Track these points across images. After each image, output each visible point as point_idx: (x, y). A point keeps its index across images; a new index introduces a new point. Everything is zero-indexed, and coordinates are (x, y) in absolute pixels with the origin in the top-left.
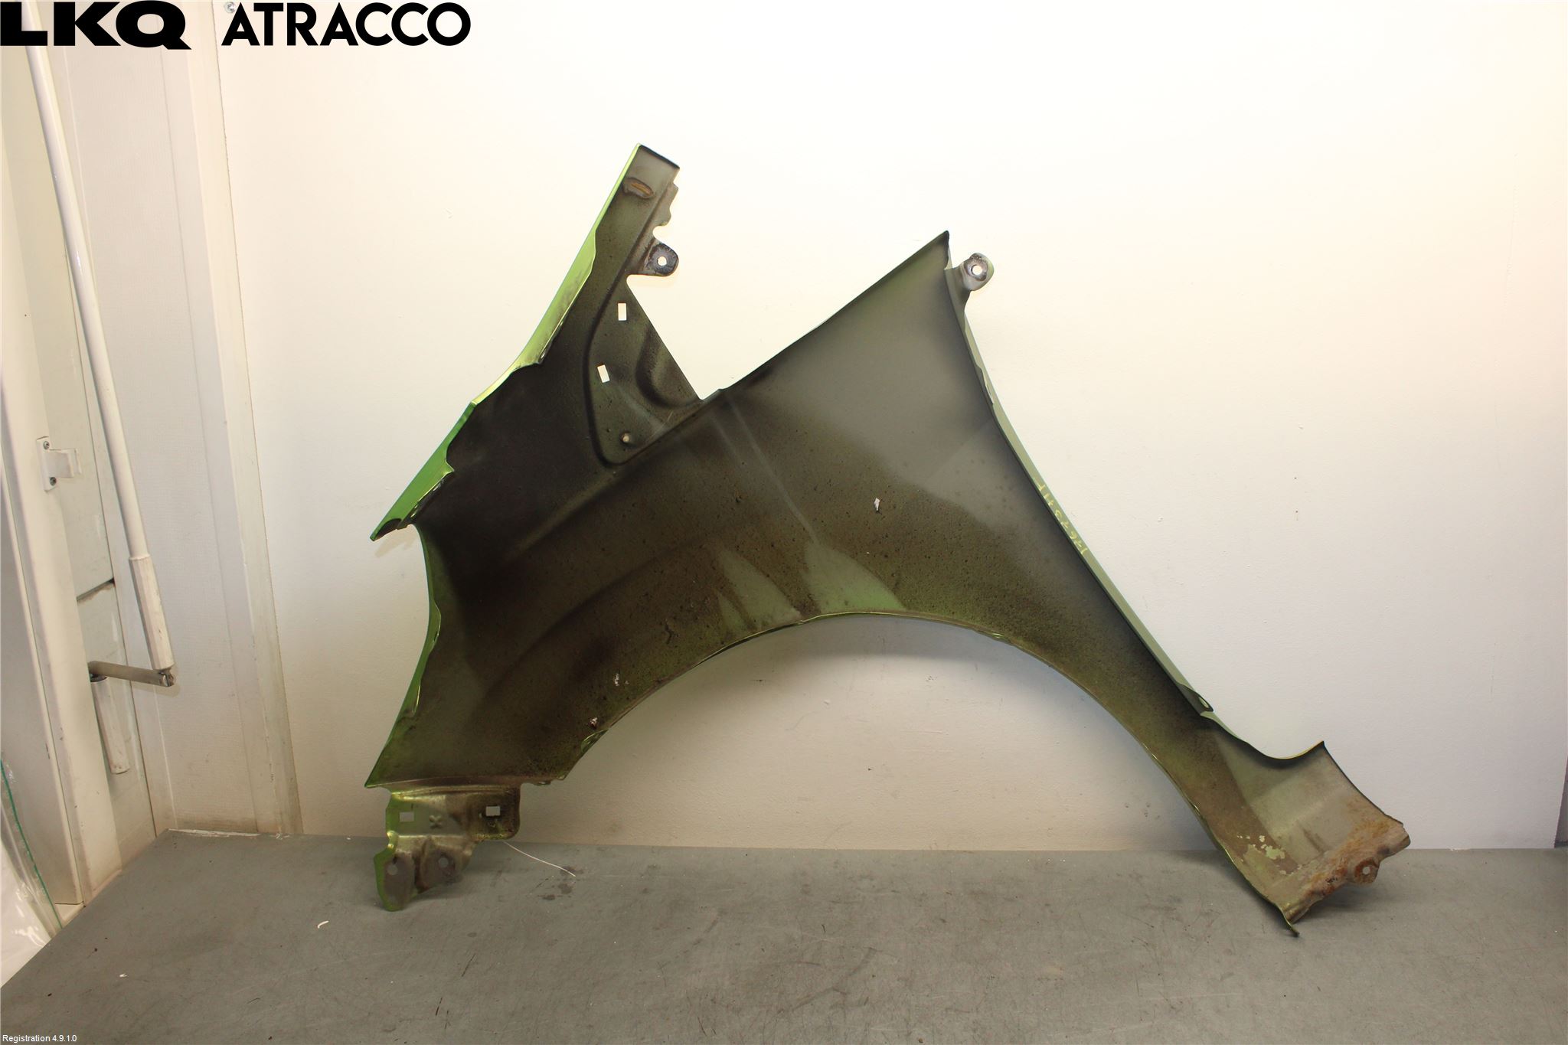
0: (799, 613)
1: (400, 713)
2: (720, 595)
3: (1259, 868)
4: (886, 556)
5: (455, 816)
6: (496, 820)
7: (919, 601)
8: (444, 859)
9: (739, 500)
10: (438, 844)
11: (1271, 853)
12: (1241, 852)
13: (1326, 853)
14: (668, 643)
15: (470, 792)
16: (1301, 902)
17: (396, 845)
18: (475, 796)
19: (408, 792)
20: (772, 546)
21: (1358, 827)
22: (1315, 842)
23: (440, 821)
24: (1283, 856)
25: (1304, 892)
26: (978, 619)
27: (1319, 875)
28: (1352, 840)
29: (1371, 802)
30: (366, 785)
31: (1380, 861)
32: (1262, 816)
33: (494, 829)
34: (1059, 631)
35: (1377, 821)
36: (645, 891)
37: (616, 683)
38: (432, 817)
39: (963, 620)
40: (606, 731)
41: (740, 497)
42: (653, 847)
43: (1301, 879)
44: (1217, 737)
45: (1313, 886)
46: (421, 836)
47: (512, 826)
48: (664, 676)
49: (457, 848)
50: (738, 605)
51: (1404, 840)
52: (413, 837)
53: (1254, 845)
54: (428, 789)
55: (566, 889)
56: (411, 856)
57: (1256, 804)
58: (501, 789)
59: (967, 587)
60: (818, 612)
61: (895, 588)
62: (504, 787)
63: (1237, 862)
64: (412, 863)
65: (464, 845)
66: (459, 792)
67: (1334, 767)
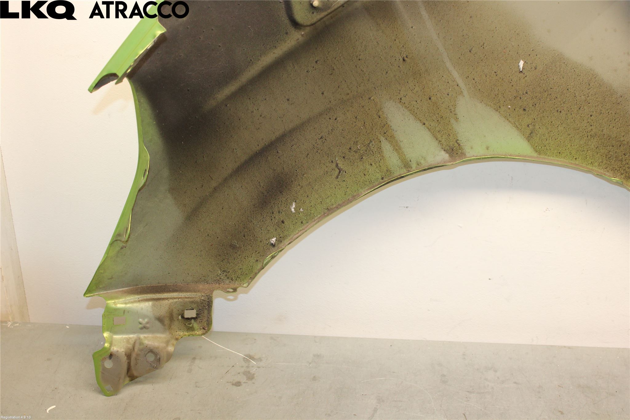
0: (447, 155)
1: (113, 236)
2: (382, 139)
4: (524, 110)
5: (160, 320)
6: (193, 320)
7: (548, 148)
8: (150, 354)
9: (406, 59)
10: (146, 342)
14: (337, 177)
15: (171, 298)
17: (111, 344)
18: (176, 302)
19: (121, 300)
20: (430, 99)
23: (147, 323)
26: (596, 164)
30: (84, 295)
33: (191, 327)
36: (314, 379)
37: (293, 210)
38: (140, 320)
39: (584, 165)
40: (284, 249)
41: (407, 57)
42: (315, 337)
46: (131, 336)
47: (205, 325)
48: (333, 205)
49: (162, 345)
50: (397, 148)
52: (125, 336)
54: (137, 297)
55: (250, 377)
56: (124, 353)
58: (197, 296)
59: (589, 137)
60: (463, 154)
61: (529, 138)
62: (199, 294)
64: (125, 358)
65: (167, 343)
66: (163, 299)
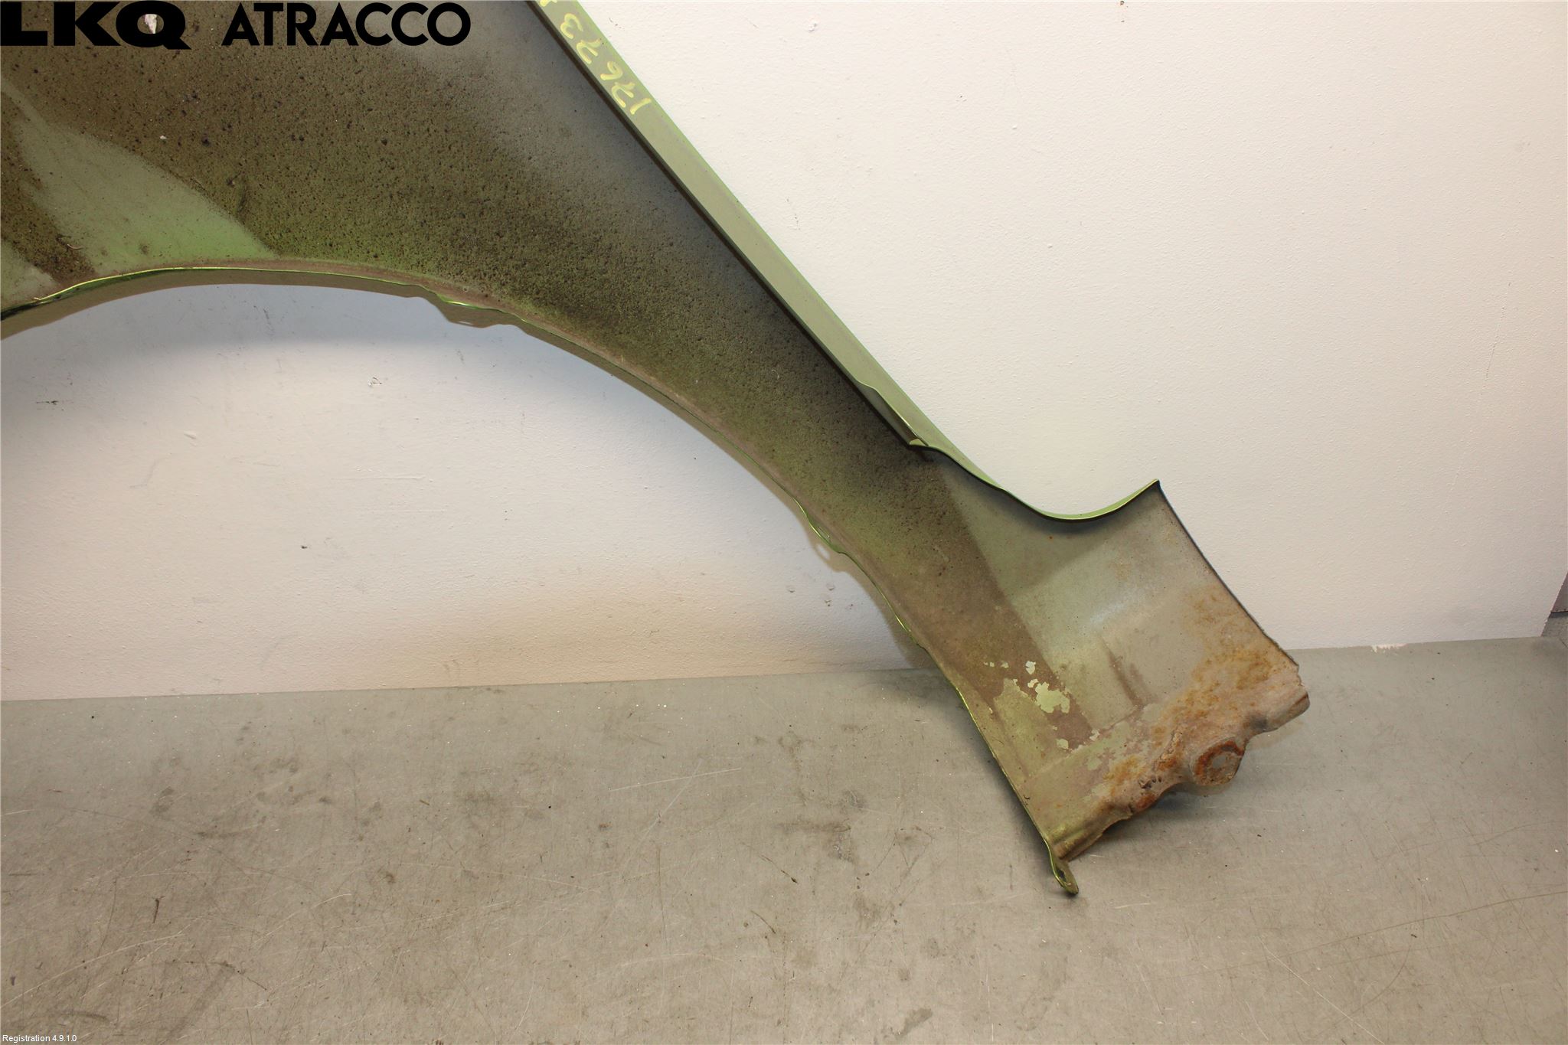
3: (1020, 731)
4: (206, 142)
7: (298, 236)
11: (1046, 698)
12: (990, 693)
13: (1146, 709)
16: (1088, 824)
21: (1212, 659)
22: (1128, 681)
24: (1066, 708)
25: (1096, 804)
26: (431, 265)
27: (1129, 764)
28: (1197, 686)
29: (1240, 604)
31: (1246, 741)
32: (1033, 622)
34: (606, 280)
35: (1248, 647)
39: (400, 270)
43: (1094, 765)
44: (949, 479)
45: (1113, 792)
51: (1298, 703)
53: (1015, 681)
57: (1022, 602)
59: (396, 197)
60: (88, 272)
61: (242, 212)
63: (981, 715)
67: (1177, 528)
